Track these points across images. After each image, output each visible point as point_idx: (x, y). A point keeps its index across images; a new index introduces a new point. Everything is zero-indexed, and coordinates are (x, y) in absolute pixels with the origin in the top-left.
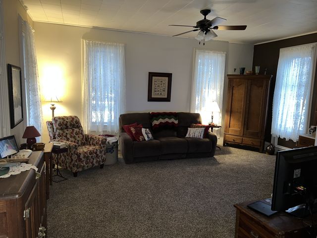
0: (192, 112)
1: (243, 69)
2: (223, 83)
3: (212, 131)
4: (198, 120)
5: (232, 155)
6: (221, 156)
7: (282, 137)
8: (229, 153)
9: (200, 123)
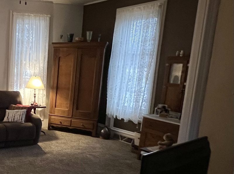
0: (10, 90)
1: (72, 36)
2: (47, 53)
3: (35, 113)
4: (18, 100)
5: (59, 141)
6: (46, 143)
7: (120, 118)
8: (56, 138)
9: (20, 103)
